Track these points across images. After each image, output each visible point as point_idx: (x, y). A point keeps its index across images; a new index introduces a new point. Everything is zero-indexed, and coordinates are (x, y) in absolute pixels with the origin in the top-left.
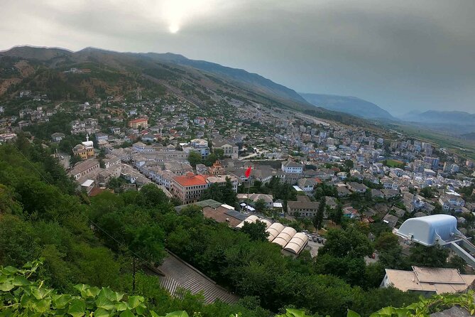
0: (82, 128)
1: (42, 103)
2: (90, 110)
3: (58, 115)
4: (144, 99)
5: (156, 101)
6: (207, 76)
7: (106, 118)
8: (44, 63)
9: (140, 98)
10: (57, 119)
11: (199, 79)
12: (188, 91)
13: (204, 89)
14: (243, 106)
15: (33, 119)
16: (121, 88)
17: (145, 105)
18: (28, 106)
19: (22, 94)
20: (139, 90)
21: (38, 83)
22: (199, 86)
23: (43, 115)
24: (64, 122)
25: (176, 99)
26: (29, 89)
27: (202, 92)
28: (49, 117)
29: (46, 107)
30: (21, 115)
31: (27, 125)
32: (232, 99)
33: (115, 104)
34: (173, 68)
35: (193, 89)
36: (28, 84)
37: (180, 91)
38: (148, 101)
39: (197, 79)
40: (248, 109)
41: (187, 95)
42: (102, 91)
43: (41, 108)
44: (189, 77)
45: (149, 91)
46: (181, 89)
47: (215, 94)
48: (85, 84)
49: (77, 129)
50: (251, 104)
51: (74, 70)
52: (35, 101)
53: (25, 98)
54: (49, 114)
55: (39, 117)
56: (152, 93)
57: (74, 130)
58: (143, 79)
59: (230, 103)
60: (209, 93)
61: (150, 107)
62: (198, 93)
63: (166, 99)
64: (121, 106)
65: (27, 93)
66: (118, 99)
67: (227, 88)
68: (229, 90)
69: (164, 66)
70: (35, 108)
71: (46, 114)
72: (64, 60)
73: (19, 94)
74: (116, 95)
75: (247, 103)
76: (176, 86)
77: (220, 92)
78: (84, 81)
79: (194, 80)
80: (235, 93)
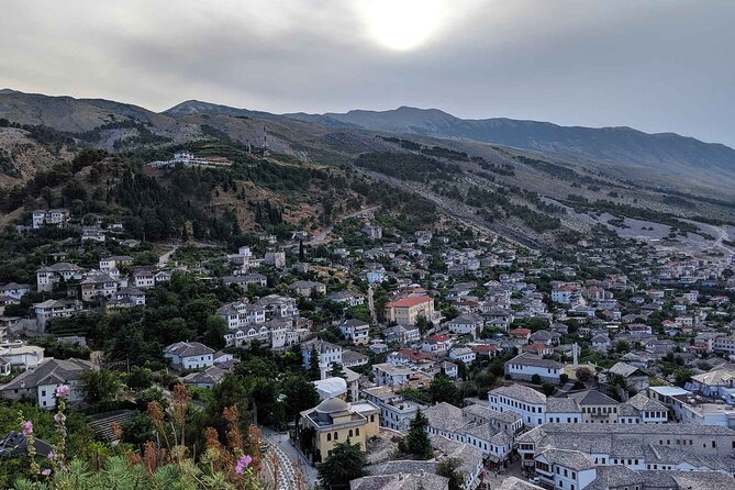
0: (258, 327)
1: (113, 249)
2: (261, 270)
3: (176, 284)
4: (388, 237)
5: (421, 242)
6: (527, 161)
7: (314, 294)
8: (76, 141)
9: (376, 233)
10: (173, 296)
11: (508, 170)
12: (492, 207)
13: (532, 197)
14: (668, 240)
15: (87, 295)
16: (319, 207)
17: (397, 254)
18: (63, 255)
19: (38, 219)
20: (366, 212)
21: (90, 189)
22: (515, 190)
23: (124, 284)
24: (201, 308)
25: (469, 234)
26: (61, 206)
27: (532, 207)
28: (148, 293)
29: (127, 261)
30: (45, 282)
31: (67, 313)
32: (627, 221)
33: (320, 252)
34: (431, 147)
35: (503, 203)
36: (57, 192)
37: (471, 211)
38: (399, 242)
39: (502, 173)
40: (691, 246)
41: (491, 220)
42: (275, 217)
43: (112, 264)
44: (479, 169)
45: (394, 214)
46: (470, 203)
47: (570, 211)
48: (225, 199)
49: (245, 330)
50: (694, 230)
51: (187, 159)
52: (88, 242)
53: (49, 232)
54: (144, 282)
55: (108, 291)
56: (402, 218)
57: (233, 332)
58: (369, 182)
59: (623, 234)
60: (551, 209)
61: (413, 259)
62: (522, 213)
63: (442, 234)
64: (336, 259)
65: (58, 217)
66: (320, 238)
67: (596, 190)
68: (603, 195)
69: (407, 144)
70: (90, 263)
71: (132, 280)
72: (134, 133)
73: (27, 220)
74: (313, 228)
75: (679, 228)
76: (455, 195)
77: (580, 205)
78: (219, 188)
79: (497, 177)
80: (627, 201)
